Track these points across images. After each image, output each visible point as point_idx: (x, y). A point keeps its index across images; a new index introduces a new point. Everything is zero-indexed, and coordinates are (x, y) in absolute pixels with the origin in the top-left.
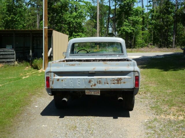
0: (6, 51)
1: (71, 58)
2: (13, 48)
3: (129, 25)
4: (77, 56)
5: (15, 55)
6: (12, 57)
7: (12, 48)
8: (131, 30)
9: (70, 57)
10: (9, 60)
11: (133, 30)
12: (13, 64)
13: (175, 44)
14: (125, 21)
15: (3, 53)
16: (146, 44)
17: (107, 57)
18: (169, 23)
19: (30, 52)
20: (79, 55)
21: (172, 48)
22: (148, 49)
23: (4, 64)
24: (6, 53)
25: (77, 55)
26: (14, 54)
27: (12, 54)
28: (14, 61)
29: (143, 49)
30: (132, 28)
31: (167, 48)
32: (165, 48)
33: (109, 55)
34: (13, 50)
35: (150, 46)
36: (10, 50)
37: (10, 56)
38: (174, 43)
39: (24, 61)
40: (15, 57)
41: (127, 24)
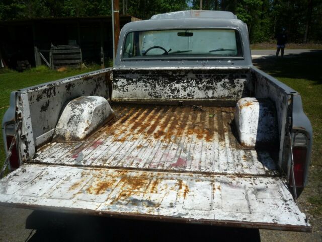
0: (69, 49)
1: (124, 68)
2: (78, 44)
3: (244, 12)
4: (137, 62)
5: (81, 55)
6: (78, 57)
7: (76, 44)
8: (246, 18)
9: (123, 64)
10: (73, 61)
11: (248, 18)
12: (78, 67)
13: (307, 37)
14: (238, 6)
15: (65, 51)
16: (266, 38)
17: (204, 65)
18: (301, 7)
19: (100, 50)
20: (142, 60)
21: (302, 43)
22: (268, 45)
23: (67, 66)
24: (69, 51)
25: (137, 60)
26: (79, 53)
27: (77, 53)
28: (80, 63)
29: (261, 45)
30: (248, 16)
31: (296, 43)
32: (292, 44)
33: (210, 60)
34: (78, 48)
35: (271, 41)
36: (74, 48)
37: (75, 55)
38: (306, 35)
39: (93, 63)
40: (81, 57)
41: (242, 9)
